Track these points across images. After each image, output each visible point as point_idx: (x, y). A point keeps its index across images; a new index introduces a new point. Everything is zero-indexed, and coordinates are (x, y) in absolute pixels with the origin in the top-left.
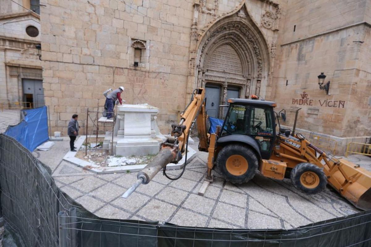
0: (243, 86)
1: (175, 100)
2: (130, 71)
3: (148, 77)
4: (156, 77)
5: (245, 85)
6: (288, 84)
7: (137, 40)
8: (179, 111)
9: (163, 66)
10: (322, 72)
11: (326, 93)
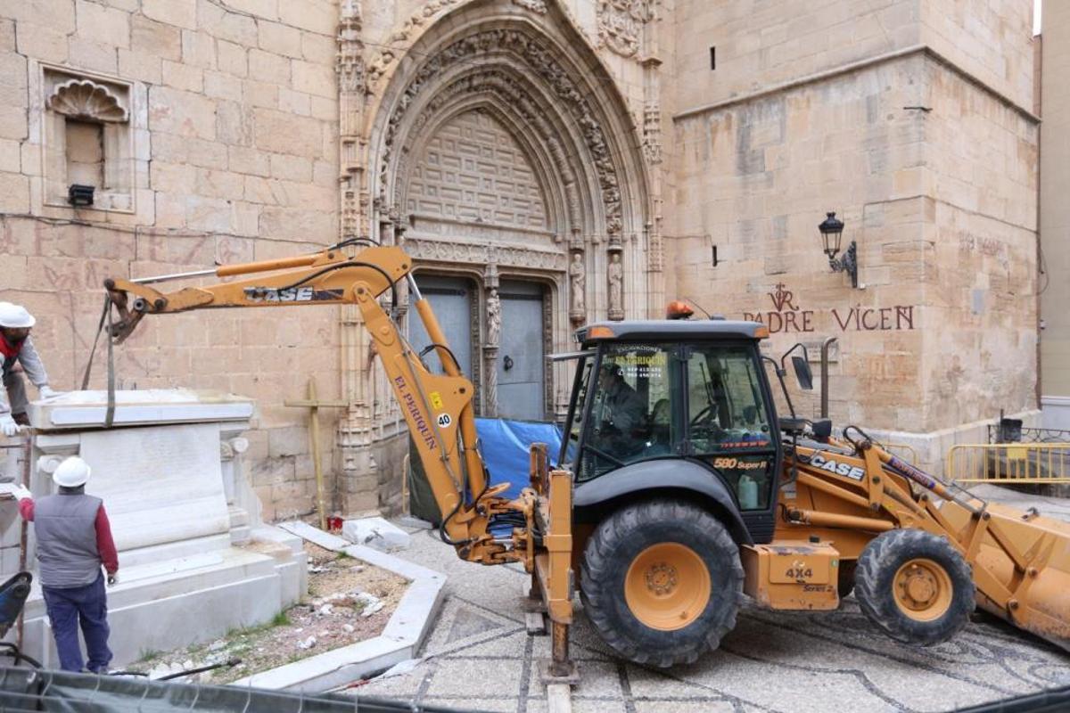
0: (559, 277)
1: (290, 361)
2: (49, 231)
3: (153, 257)
4: (192, 254)
5: (563, 273)
6: (718, 259)
7: (80, 78)
8: (314, 409)
9: (225, 204)
10: (830, 211)
11: (850, 285)
